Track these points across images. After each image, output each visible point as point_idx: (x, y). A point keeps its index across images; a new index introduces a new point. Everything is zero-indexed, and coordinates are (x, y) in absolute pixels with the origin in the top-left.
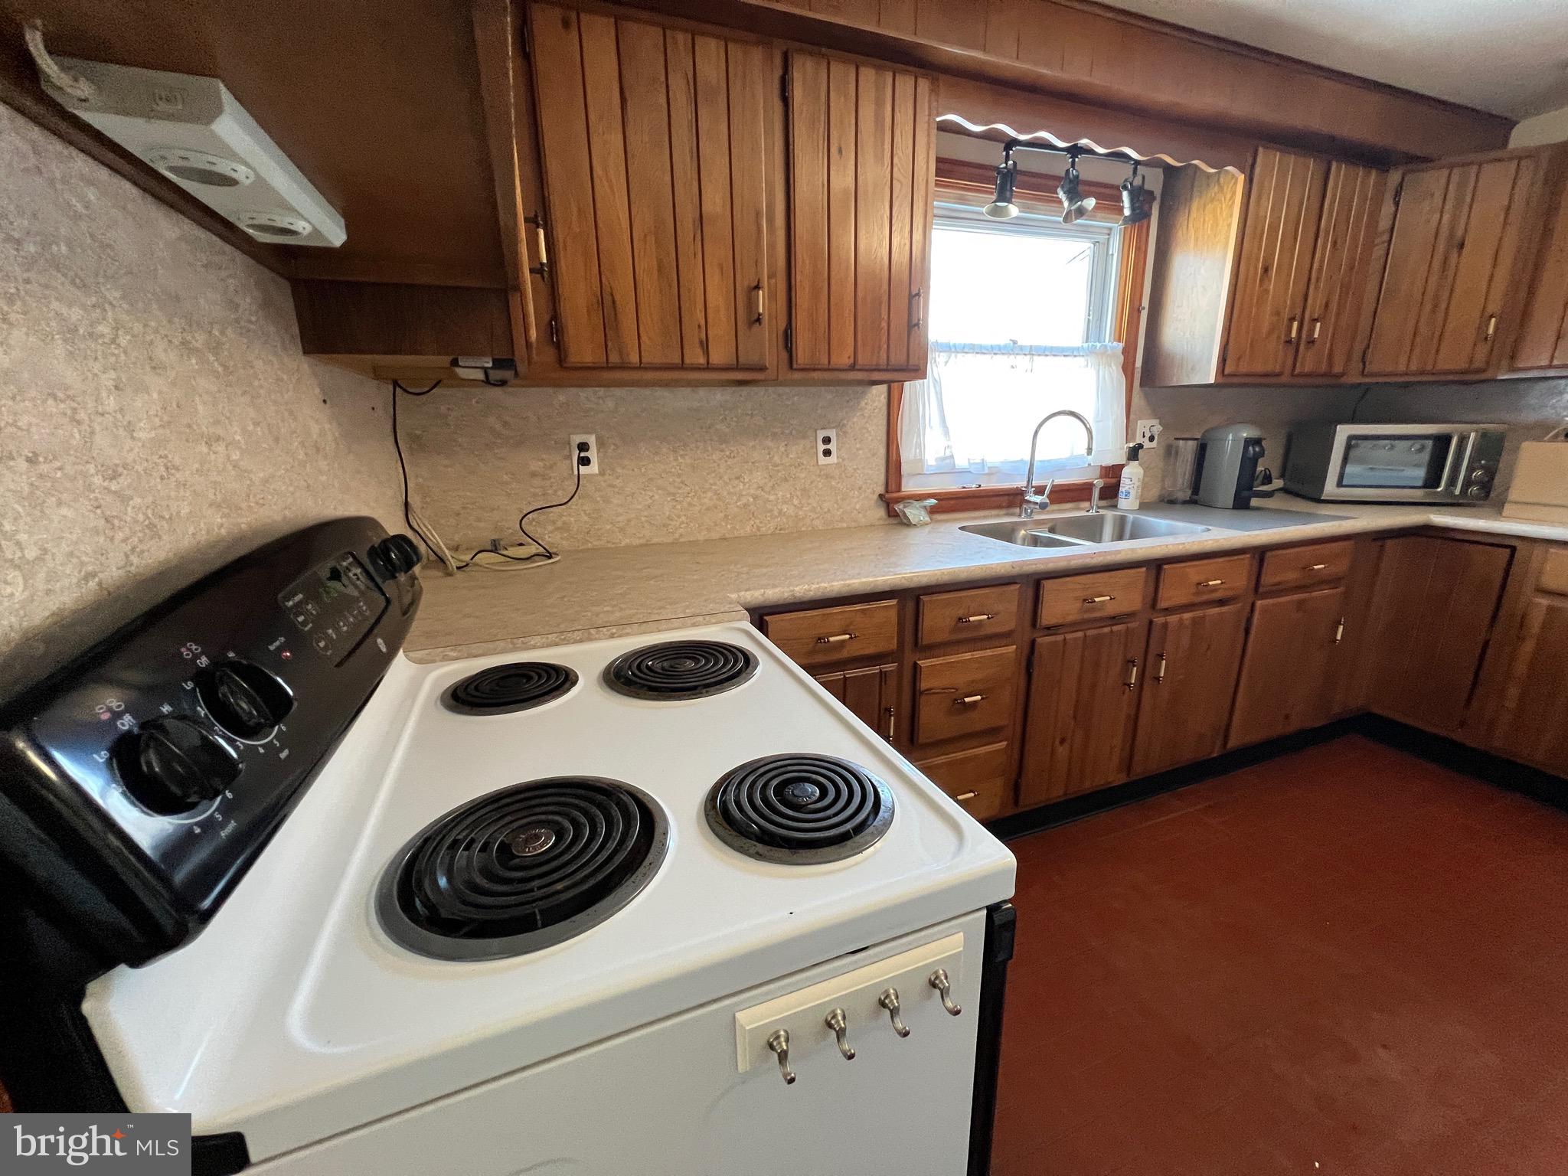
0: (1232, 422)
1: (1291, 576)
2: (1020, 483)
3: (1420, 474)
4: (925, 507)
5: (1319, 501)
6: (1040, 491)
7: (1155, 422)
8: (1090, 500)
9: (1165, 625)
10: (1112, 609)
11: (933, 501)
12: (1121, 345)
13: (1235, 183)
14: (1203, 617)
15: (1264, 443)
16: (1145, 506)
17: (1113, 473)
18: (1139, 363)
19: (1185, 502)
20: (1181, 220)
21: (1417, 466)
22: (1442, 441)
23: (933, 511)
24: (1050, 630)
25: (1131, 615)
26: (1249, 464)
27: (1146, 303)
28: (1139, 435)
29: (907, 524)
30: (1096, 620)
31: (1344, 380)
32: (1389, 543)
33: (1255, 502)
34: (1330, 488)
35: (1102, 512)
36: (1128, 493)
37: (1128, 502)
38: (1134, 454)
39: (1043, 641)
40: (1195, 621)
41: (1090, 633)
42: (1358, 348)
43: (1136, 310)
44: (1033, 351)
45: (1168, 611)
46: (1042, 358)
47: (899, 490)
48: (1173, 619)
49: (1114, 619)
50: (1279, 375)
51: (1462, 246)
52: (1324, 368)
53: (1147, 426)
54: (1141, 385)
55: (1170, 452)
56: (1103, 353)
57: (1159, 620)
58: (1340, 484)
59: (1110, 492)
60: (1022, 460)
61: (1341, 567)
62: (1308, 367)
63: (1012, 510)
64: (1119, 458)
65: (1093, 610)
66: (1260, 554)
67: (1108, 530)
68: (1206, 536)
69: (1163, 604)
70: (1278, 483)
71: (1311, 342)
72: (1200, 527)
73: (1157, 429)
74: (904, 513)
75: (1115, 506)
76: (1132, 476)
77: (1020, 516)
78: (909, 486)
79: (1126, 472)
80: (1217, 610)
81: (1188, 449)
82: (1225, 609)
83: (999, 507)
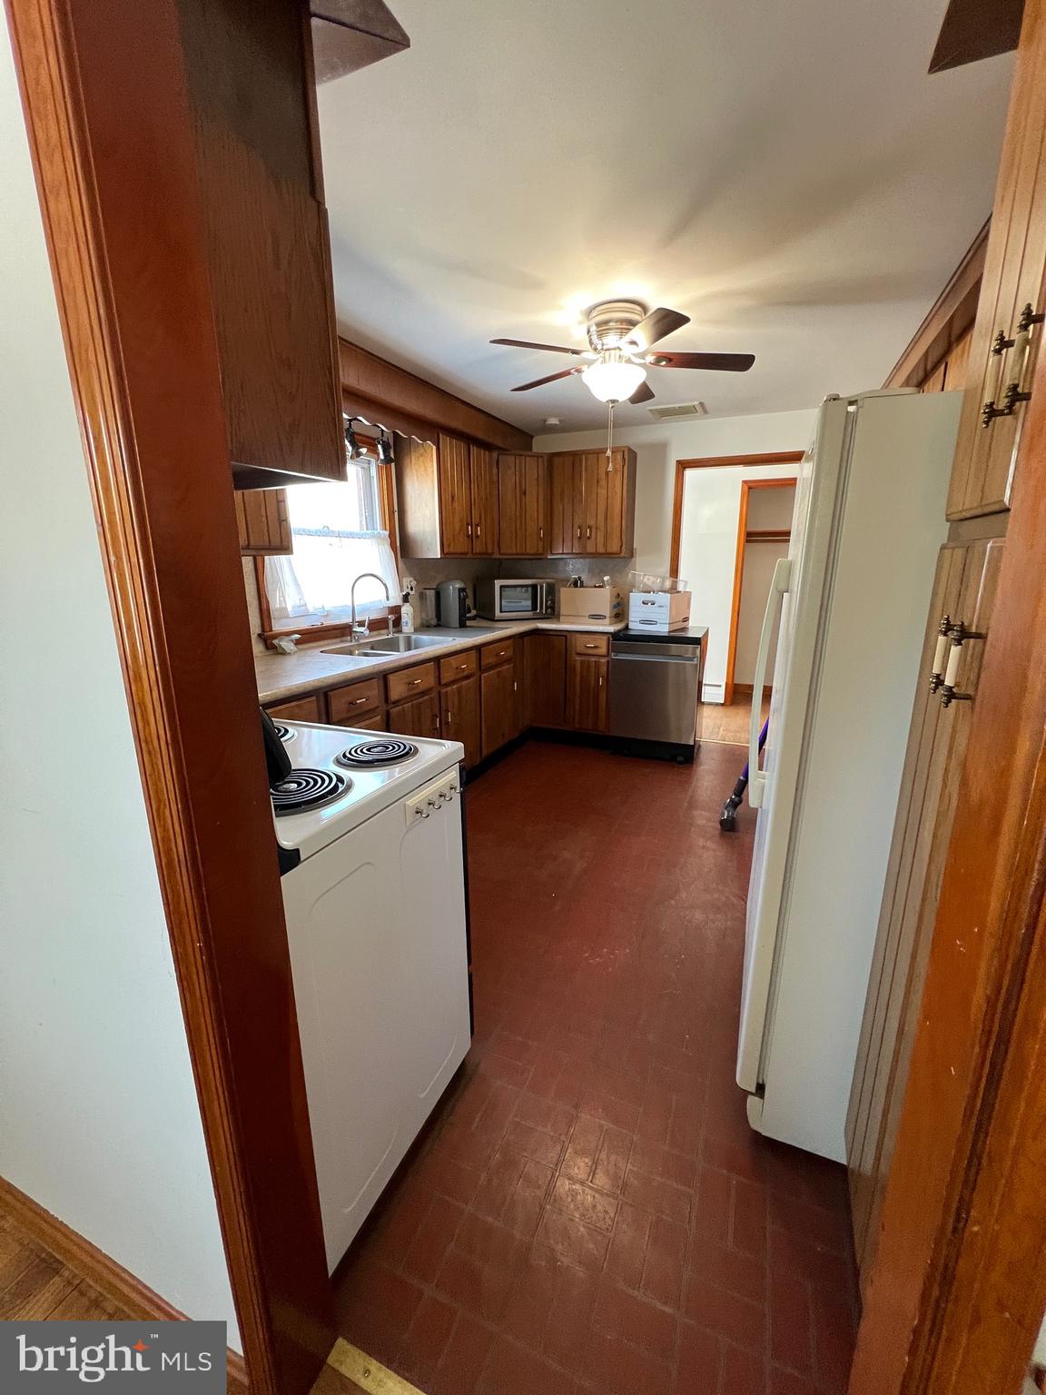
0: (449, 579)
1: (492, 660)
2: (348, 620)
3: (529, 603)
4: (292, 641)
5: (493, 620)
6: (361, 624)
7: (412, 579)
8: (387, 628)
9: (447, 692)
10: (422, 688)
11: (297, 636)
12: (388, 532)
13: (432, 449)
14: (461, 686)
15: (467, 590)
16: (416, 630)
17: (396, 610)
18: (398, 544)
19: (435, 626)
20: (407, 462)
21: (526, 599)
22: (534, 587)
23: (297, 642)
24: (396, 703)
25: (430, 690)
26: (462, 601)
27: (396, 508)
28: (405, 588)
29: (284, 653)
30: (415, 695)
31: (493, 557)
32: (526, 639)
33: (468, 623)
34: (498, 613)
35: (396, 635)
36: (407, 623)
37: (408, 627)
38: (406, 598)
39: (394, 711)
40: (459, 690)
41: (414, 702)
42: (496, 539)
43: (391, 513)
44: (339, 535)
45: (446, 685)
46: (346, 539)
47: (271, 630)
48: (449, 689)
49: (423, 693)
50: (467, 554)
51: (525, 494)
52: (484, 551)
53: (409, 581)
54: (402, 557)
55: (422, 596)
56: (379, 537)
57: (444, 691)
58: (501, 612)
59: (397, 623)
60: (346, 606)
61: (510, 653)
62: (477, 550)
63: (344, 639)
64: (399, 602)
65: (414, 688)
66: (478, 649)
67: (402, 645)
68: (454, 643)
69: (443, 682)
70: (474, 612)
71: (477, 536)
72: (450, 639)
73: (414, 583)
74: (280, 646)
75: (400, 631)
76: (407, 611)
77: (351, 641)
78: (277, 627)
79: (404, 610)
80: (467, 682)
81: (431, 594)
82: (469, 681)
83: (337, 637)
